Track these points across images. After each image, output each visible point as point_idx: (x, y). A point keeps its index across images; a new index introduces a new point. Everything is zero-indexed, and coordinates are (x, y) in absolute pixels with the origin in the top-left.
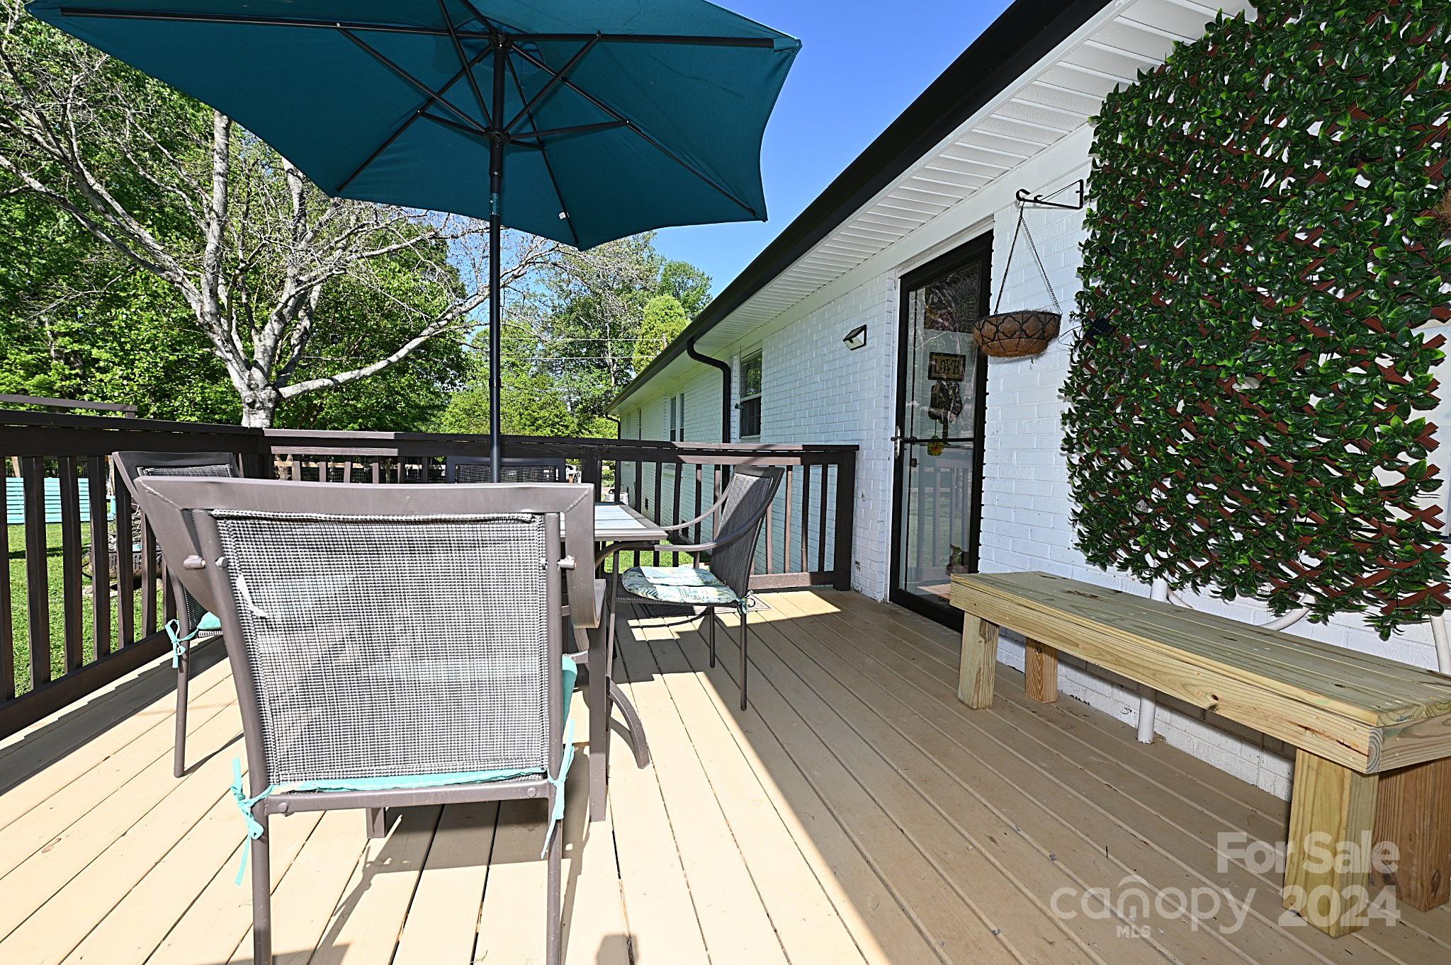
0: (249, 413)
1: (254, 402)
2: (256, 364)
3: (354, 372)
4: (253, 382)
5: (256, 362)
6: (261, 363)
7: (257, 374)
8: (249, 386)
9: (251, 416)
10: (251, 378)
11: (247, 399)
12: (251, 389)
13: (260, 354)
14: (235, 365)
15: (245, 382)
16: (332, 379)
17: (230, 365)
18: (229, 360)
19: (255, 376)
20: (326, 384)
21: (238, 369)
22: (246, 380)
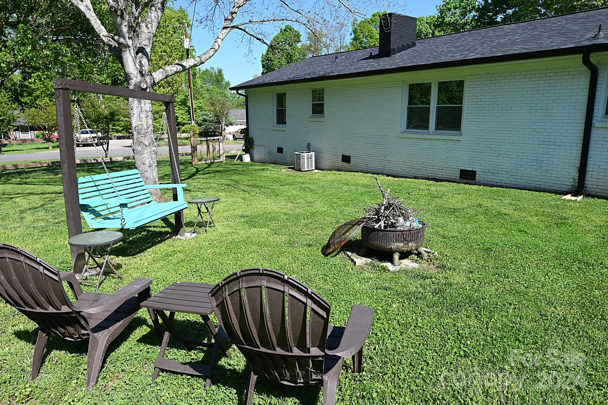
1: (147, 88)
4: (143, 68)
5: (143, 48)
6: (147, 49)
7: (145, 61)
8: (141, 72)
10: (141, 65)
11: (142, 85)
12: (142, 75)
13: (147, 41)
14: (132, 51)
15: (137, 68)
16: (181, 65)
17: (128, 52)
18: (129, 47)
19: (143, 62)
20: (178, 70)
21: (133, 56)
22: (139, 67)
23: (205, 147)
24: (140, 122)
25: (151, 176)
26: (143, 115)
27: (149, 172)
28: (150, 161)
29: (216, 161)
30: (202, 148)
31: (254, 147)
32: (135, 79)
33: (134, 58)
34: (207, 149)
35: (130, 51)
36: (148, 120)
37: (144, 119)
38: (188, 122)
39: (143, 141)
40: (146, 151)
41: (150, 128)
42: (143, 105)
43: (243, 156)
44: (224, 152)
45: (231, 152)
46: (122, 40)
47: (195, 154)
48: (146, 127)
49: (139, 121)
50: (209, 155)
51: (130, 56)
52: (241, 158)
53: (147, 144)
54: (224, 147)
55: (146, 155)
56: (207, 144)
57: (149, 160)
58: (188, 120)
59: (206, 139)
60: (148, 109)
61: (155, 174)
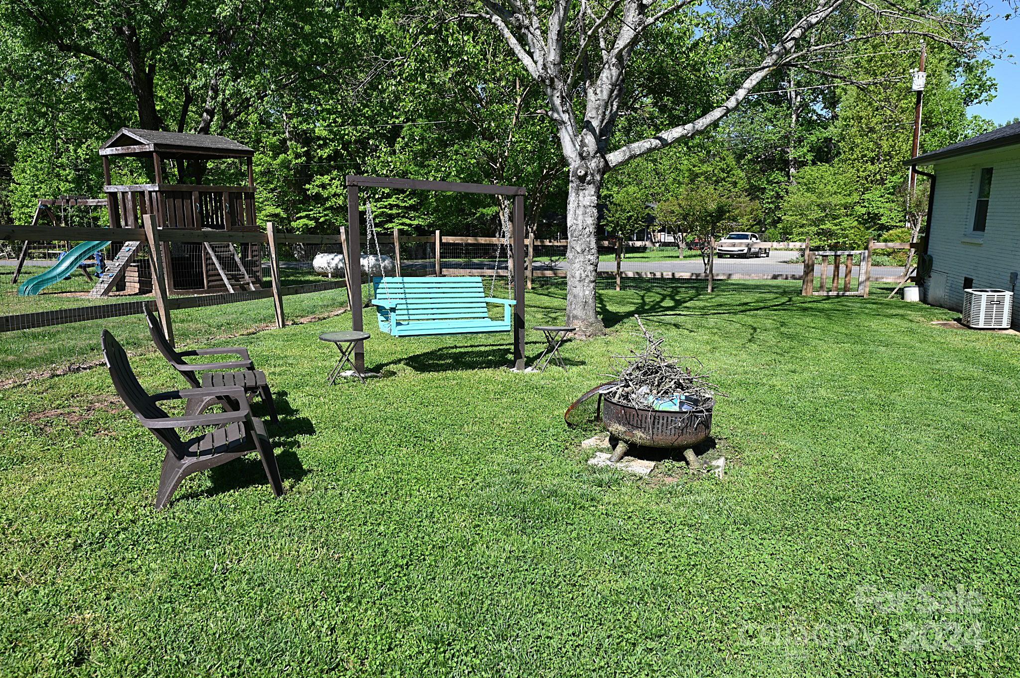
0: (578, 190)
1: (586, 174)
2: (588, 125)
3: (686, 127)
4: (585, 149)
5: (589, 122)
6: (595, 123)
7: (590, 140)
8: (581, 155)
9: (581, 193)
10: (583, 144)
11: (579, 171)
12: (582, 158)
13: (594, 112)
14: (569, 128)
15: (576, 150)
16: (660, 139)
17: (564, 130)
18: (564, 123)
19: (586, 141)
20: (653, 146)
21: (571, 133)
22: (578, 147)
23: (832, 267)
24: (575, 221)
25: (581, 295)
26: (580, 212)
27: (578, 288)
28: (581, 274)
29: (847, 293)
30: (823, 270)
31: (932, 274)
32: (573, 164)
33: (573, 137)
34: (834, 272)
35: (566, 128)
36: (586, 219)
37: (580, 217)
38: (898, 224)
39: (574, 246)
40: (577, 260)
41: (587, 230)
42: (581, 198)
43: (906, 289)
44: (868, 279)
45: (885, 280)
46: (556, 116)
47: (809, 278)
48: (581, 227)
49: (575, 219)
50: (836, 281)
51: (567, 135)
52: (901, 292)
53: (579, 251)
54: (869, 269)
55: (577, 266)
56: (835, 262)
57: (579, 272)
58: (900, 221)
59: (833, 253)
60: (588, 204)
61: (587, 293)
